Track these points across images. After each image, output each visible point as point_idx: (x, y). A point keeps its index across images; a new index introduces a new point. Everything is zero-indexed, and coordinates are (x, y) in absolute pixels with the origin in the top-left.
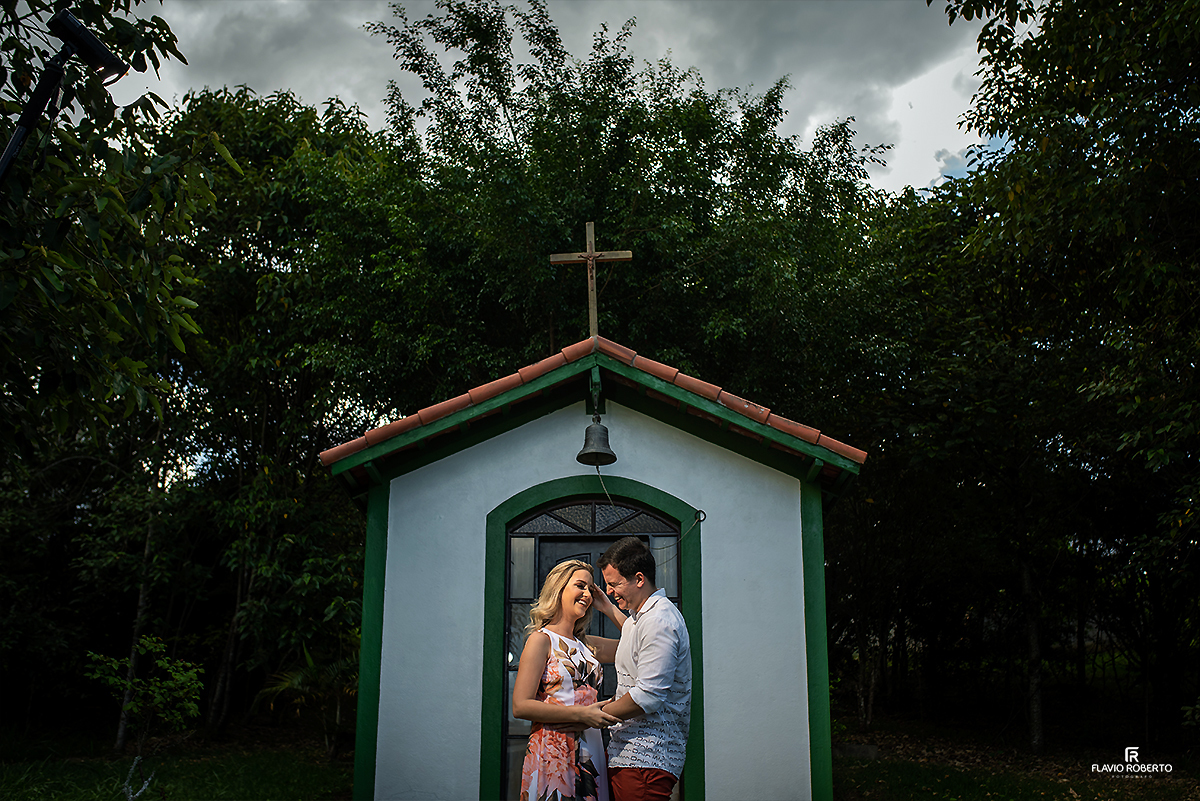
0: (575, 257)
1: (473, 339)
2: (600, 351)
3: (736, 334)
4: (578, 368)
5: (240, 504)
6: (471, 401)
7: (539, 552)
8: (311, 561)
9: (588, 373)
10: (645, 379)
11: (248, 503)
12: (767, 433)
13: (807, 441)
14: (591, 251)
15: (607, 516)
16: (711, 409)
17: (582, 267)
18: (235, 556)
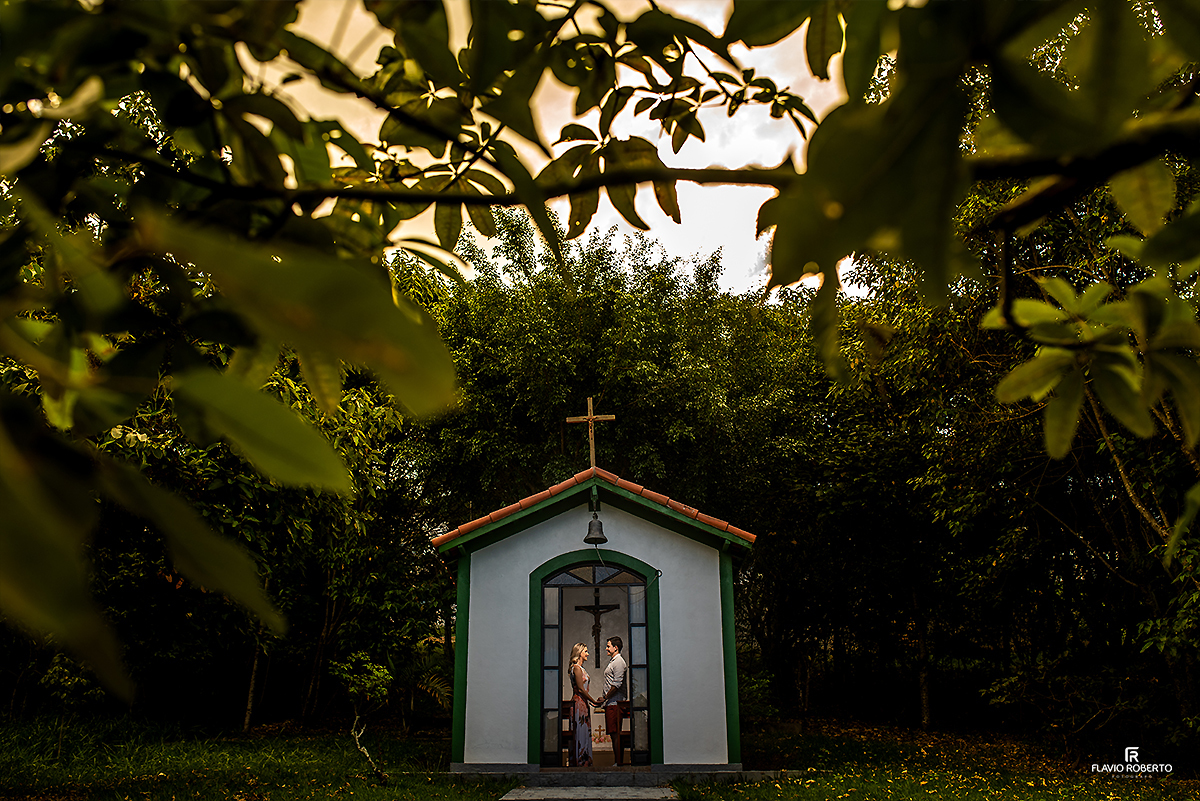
0: (581, 419)
1: (509, 439)
2: (597, 476)
3: (689, 437)
4: (585, 487)
5: (338, 551)
6: (521, 507)
7: (561, 594)
8: (391, 592)
9: (591, 488)
10: (623, 493)
11: (343, 550)
12: (696, 525)
13: (720, 529)
14: (591, 415)
15: (603, 573)
16: (663, 510)
17: (585, 425)
18: (335, 589)
